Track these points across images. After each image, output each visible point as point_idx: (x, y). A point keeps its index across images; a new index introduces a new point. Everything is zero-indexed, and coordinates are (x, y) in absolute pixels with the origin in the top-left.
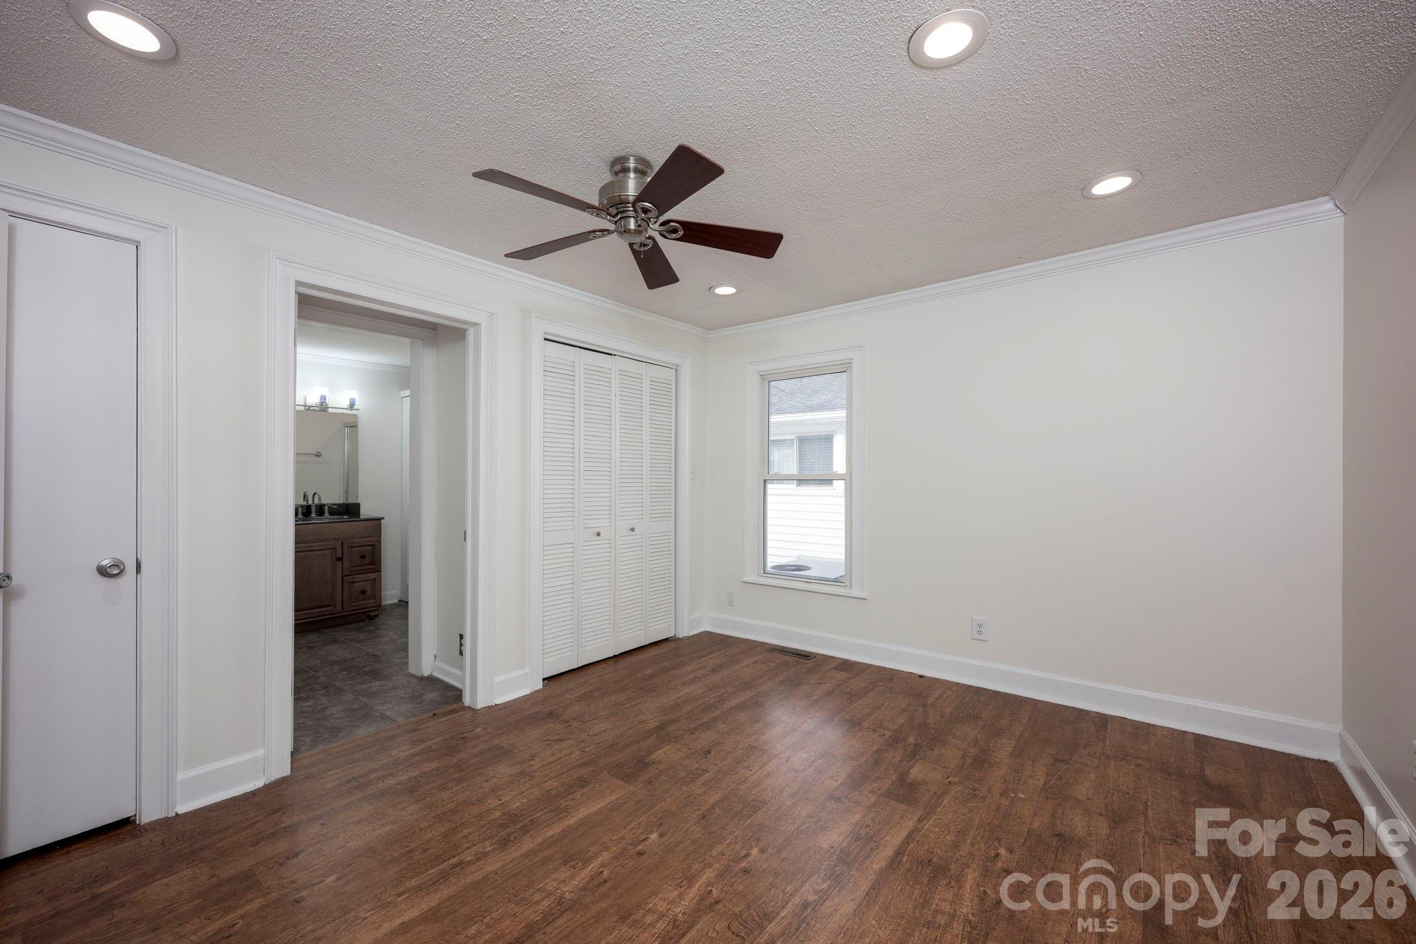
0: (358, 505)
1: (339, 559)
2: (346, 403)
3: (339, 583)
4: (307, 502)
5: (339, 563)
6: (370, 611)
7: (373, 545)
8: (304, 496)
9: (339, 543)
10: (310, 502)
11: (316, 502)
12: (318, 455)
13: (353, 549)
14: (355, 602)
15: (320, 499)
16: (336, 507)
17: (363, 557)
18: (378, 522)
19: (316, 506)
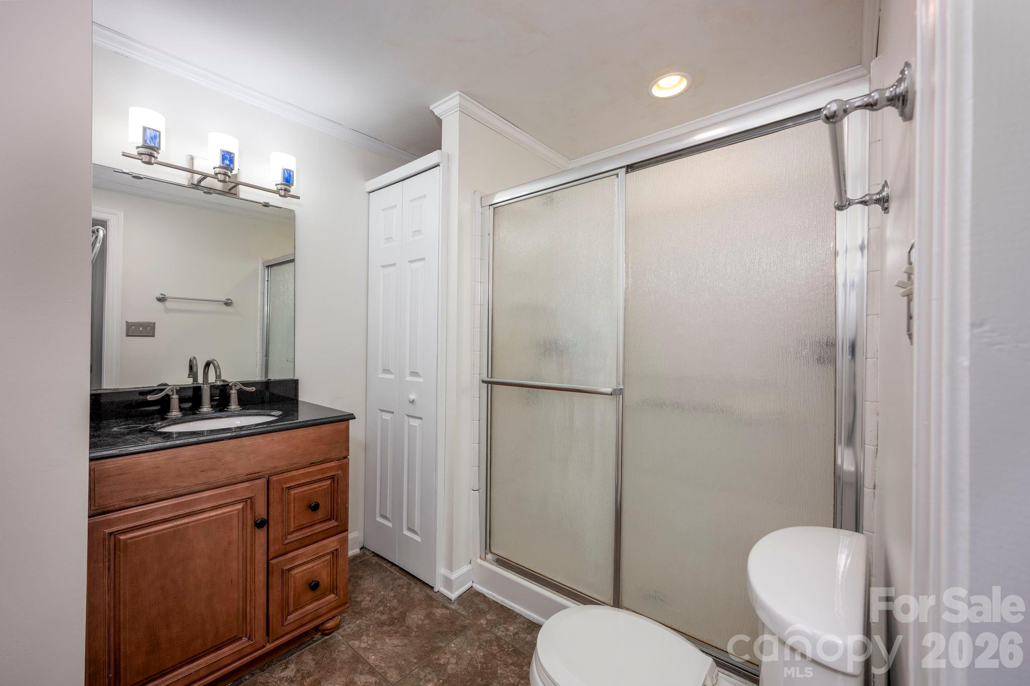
0: (295, 383)
1: (261, 524)
2: (274, 179)
3: (261, 578)
4: (195, 379)
5: (261, 534)
6: (323, 624)
7: (332, 478)
8: (191, 368)
9: (262, 482)
10: (200, 380)
11: (212, 378)
12: (228, 303)
13: (293, 492)
14: (295, 611)
15: (218, 377)
16: (253, 389)
17: (315, 508)
18: (342, 425)
19: (213, 387)
